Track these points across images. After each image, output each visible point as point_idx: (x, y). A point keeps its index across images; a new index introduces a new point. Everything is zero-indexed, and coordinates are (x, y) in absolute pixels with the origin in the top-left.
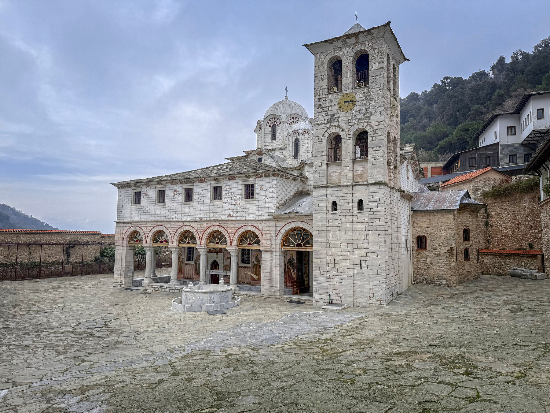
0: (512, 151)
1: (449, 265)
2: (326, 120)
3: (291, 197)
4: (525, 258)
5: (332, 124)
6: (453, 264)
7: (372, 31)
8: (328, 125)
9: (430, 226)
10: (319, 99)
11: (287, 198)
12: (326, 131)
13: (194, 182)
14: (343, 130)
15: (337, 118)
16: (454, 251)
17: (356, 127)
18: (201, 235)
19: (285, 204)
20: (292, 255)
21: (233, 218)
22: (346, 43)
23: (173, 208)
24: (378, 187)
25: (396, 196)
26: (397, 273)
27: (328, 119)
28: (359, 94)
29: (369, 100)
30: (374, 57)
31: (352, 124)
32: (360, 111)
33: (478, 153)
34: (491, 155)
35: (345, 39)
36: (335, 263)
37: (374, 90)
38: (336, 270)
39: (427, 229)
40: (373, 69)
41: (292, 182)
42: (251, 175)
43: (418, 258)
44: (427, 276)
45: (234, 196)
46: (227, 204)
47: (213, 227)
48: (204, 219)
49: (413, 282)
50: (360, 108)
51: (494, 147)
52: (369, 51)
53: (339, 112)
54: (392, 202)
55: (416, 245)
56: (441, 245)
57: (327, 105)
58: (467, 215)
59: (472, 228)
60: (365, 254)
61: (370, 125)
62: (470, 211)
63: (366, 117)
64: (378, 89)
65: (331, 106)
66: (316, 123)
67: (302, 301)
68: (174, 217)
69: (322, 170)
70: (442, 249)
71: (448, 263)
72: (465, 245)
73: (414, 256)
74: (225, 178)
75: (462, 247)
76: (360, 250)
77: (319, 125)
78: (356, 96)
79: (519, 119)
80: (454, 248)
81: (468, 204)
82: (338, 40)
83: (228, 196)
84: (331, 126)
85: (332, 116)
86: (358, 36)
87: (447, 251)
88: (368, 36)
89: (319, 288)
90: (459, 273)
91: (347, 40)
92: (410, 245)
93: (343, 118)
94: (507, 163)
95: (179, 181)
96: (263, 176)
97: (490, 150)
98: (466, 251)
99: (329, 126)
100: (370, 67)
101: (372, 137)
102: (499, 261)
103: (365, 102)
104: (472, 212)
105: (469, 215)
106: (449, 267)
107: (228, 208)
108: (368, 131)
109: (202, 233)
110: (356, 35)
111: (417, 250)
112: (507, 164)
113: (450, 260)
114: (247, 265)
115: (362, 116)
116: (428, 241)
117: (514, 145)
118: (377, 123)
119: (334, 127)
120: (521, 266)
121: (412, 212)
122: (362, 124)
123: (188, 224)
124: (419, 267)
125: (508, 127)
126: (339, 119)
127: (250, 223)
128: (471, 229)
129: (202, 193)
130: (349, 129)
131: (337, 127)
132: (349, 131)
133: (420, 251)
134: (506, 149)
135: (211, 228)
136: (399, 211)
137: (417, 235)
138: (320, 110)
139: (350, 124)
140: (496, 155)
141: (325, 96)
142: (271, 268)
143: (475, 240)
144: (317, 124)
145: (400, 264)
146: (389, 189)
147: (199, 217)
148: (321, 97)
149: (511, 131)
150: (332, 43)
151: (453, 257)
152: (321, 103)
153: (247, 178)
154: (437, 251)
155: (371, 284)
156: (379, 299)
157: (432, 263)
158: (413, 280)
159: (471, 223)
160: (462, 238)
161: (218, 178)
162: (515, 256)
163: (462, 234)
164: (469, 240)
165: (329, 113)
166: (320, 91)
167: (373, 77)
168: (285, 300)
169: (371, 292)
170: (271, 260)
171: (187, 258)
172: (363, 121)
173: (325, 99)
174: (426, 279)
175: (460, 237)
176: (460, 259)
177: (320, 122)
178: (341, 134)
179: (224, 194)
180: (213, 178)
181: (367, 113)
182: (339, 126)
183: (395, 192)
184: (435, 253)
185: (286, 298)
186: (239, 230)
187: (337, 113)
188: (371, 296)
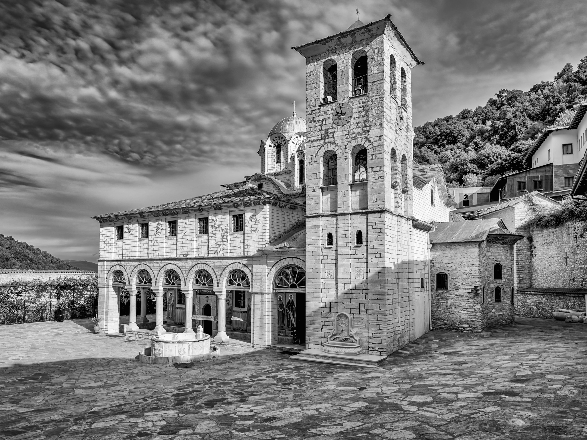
0: (568, 173)
1: (473, 307)
2: (320, 136)
3: (289, 229)
4: (572, 298)
5: (327, 140)
6: (478, 307)
7: (370, 27)
8: (322, 142)
9: (451, 262)
10: (312, 111)
11: (283, 231)
12: (320, 149)
13: (177, 214)
14: (339, 148)
15: (332, 133)
16: (480, 292)
17: (354, 144)
18: (185, 275)
19: (280, 238)
20: (291, 297)
21: (220, 255)
22: (341, 43)
23: (156, 244)
24: (378, 215)
25: (407, 225)
26: (407, 317)
27: (321, 135)
28: (357, 104)
29: (367, 111)
30: (373, 58)
31: (349, 140)
32: (358, 124)
33: (529, 175)
34: (544, 179)
35: (340, 38)
36: (330, 308)
37: (374, 99)
38: (331, 316)
39: (448, 265)
40: (372, 73)
41: (290, 211)
42: (239, 203)
43: (438, 300)
44: (448, 320)
45: (220, 229)
46: (213, 238)
47: (198, 265)
48: (189, 256)
49: (431, 328)
50: (357, 120)
51: (548, 169)
52: (368, 51)
53: (334, 125)
54: (399, 234)
55: (435, 285)
56: (464, 283)
57: (321, 118)
58: (499, 248)
59: (505, 263)
60: (364, 296)
61: (369, 141)
62: (503, 243)
63: (365, 131)
64: (378, 97)
65: (325, 119)
66: (309, 139)
67: (296, 352)
68: (157, 254)
69: (316, 196)
70: (465, 289)
71: (472, 305)
72: (496, 284)
73: (434, 297)
74: (211, 208)
75: (492, 286)
76: (359, 291)
77: (312, 142)
78: (353, 107)
79: (577, 135)
80: (479, 288)
81: (499, 235)
82: (331, 40)
83: (214, 229)
84: (325, 143)
85: (326, 130)
86: (354, 34)
87: (470, 291)
88: (366, 34)
89: (313, 336)
90: (488, 316)
91: (342, 40)
92: (428, 284)
93: (339, 133)
94: (562, 187)
95: (161, 212)
96: (253, 204)
97: (542, 172)
98: (498, 291)
99: (323, 144)
100: (369, 71)
101: (372, 155)
102: (543, 301)
103: (363, 113)
104: (506, 244)
105: (502, 248)
106: (473, 310)
107: (214, 243)
108: (367, 148)
109: (187, 272)
110: (352, 32)
111: (437, 290)
112: (562, 189)
113: (474, 302)
114: (242, 309)
115: (359, 130)
116: (449, 279)
117: (571, 166)
118: (378, 139)
119: (329, 145)
120: (568, 308)
121: (431, 245)
122: (360, 140)
123: (172, 262)
124: (439, 310)
125: (564, 145)
126: (334, 135)
127: (238, 261)
128: (503, 265)
129: (186, 226)
130: (346, 146)
131: (332, 143)
132: (346, 148)
133: (440, 291)
134: (561, 171)
135: (196, 266)
136: (410, 244)
137: (437, 273)
138: (312, 124)
139: (347, 140)
140: (550, 178)
141: (317, 108)
142: (262, 313)
143: (509, 277)
144: (309, 141)
145: (411, 308)
146: (395, 218)
147: (184, 253)
148: (314, 109)
149: (567, 149)
150: (325, 44)
151: (478, 298)
152: (314, 116)
153: (235, 207)
154: (460, 291)
155: (370, 331)
156: (379, 350)
157: (453, 305)
158: (431, 325)
159: (503, 257)
160: (493, 275)
161: (203, 207)
162: (560, 295)
163: (493, 271)
164: (501, 278)
165: (324, 127)
166: (313, 102)
167: (373, 82)
168: (277, 351)
169: (370, 341)
170: (262, 304)
171: (178, 301)
172: (361, 136)
173: (318, 111)
174: (446, 324)
175: (491, 275)
176: (490, 300)
177: (313, 139)
178: (337, 153)
179: (210, 227)
180: (197, 208)
181: (365, 126)
182: (334, 143)
183: (404, 221)
184: (457, 293)
185: (278, 348)
186: (227, 268)
187: (332, 128)
188: (370, 346)
